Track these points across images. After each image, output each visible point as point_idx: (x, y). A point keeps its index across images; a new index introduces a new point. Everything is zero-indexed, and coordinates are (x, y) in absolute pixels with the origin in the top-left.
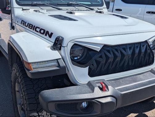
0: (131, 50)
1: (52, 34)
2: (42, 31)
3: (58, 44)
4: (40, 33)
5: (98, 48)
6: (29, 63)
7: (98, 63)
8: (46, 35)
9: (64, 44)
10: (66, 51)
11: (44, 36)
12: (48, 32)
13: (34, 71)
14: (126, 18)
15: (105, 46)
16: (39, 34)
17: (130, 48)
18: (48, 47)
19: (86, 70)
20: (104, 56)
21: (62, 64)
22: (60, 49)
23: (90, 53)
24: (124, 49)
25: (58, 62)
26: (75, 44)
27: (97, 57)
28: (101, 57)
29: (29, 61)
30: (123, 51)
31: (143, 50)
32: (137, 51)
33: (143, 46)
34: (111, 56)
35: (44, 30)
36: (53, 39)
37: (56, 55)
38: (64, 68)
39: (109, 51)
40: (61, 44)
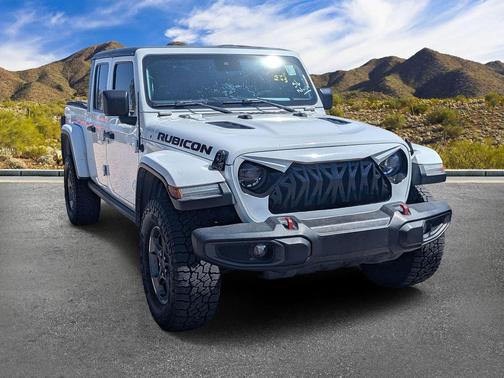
0: (343, 172)
1: (211, 148)
2: (196, 146)
3: (220, 161)
4: (193, 149)
5: (283, 168)
6: (177, 189)
7: (284, 191)
8: (202, 151)
9: (229, 161)
10: (233, 171)
11: (198, 153)
12: (204, 147)
13: (183, 199)
14: (346, 123)
15: (295, 165)
16: (190, 151)
17: (339, 170)
18: (205, 166)
19: (265, 201)
20: (293, 180)
21: (226, 189)
22: (223, 169)
23: (272, 174)
24: (329, 170)
25: (220, 187)
26: (246, 162)
27: (282, 182)
28: (288, 181)
29: (178, 186)
30: (327, 174)
31: (365, 173)
32: (353, 174)
33: (365, 167)
34: (305, 180)
35: (199, 145)
36: (212, 156)
37: (217, 176)
38: (229, 196)
39: (301, 173)
40: (224, 161)
